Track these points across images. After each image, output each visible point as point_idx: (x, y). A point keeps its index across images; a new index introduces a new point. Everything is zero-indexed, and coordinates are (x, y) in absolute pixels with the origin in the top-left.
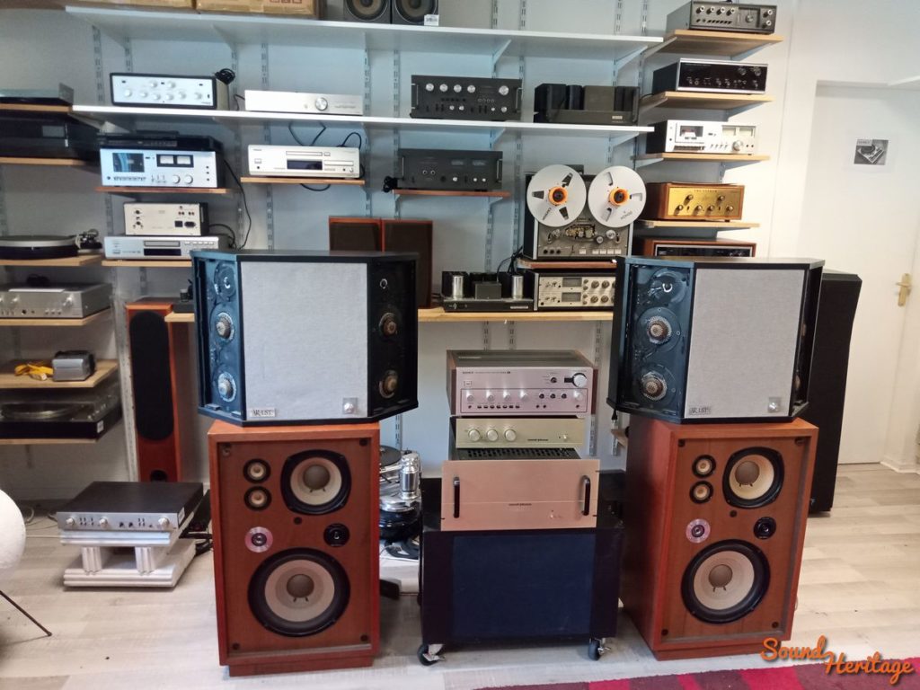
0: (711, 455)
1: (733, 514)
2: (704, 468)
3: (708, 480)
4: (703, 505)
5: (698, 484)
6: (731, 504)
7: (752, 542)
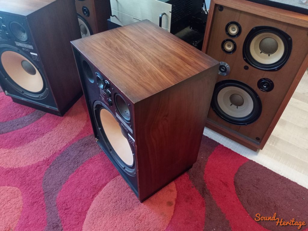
0: (239, 23)
1: (246, 68)
2: (233, 31)
3: (234, 39)
4: (228, 55)
5: (228, 40)
6: (246, 61)
7: (255, 89)
